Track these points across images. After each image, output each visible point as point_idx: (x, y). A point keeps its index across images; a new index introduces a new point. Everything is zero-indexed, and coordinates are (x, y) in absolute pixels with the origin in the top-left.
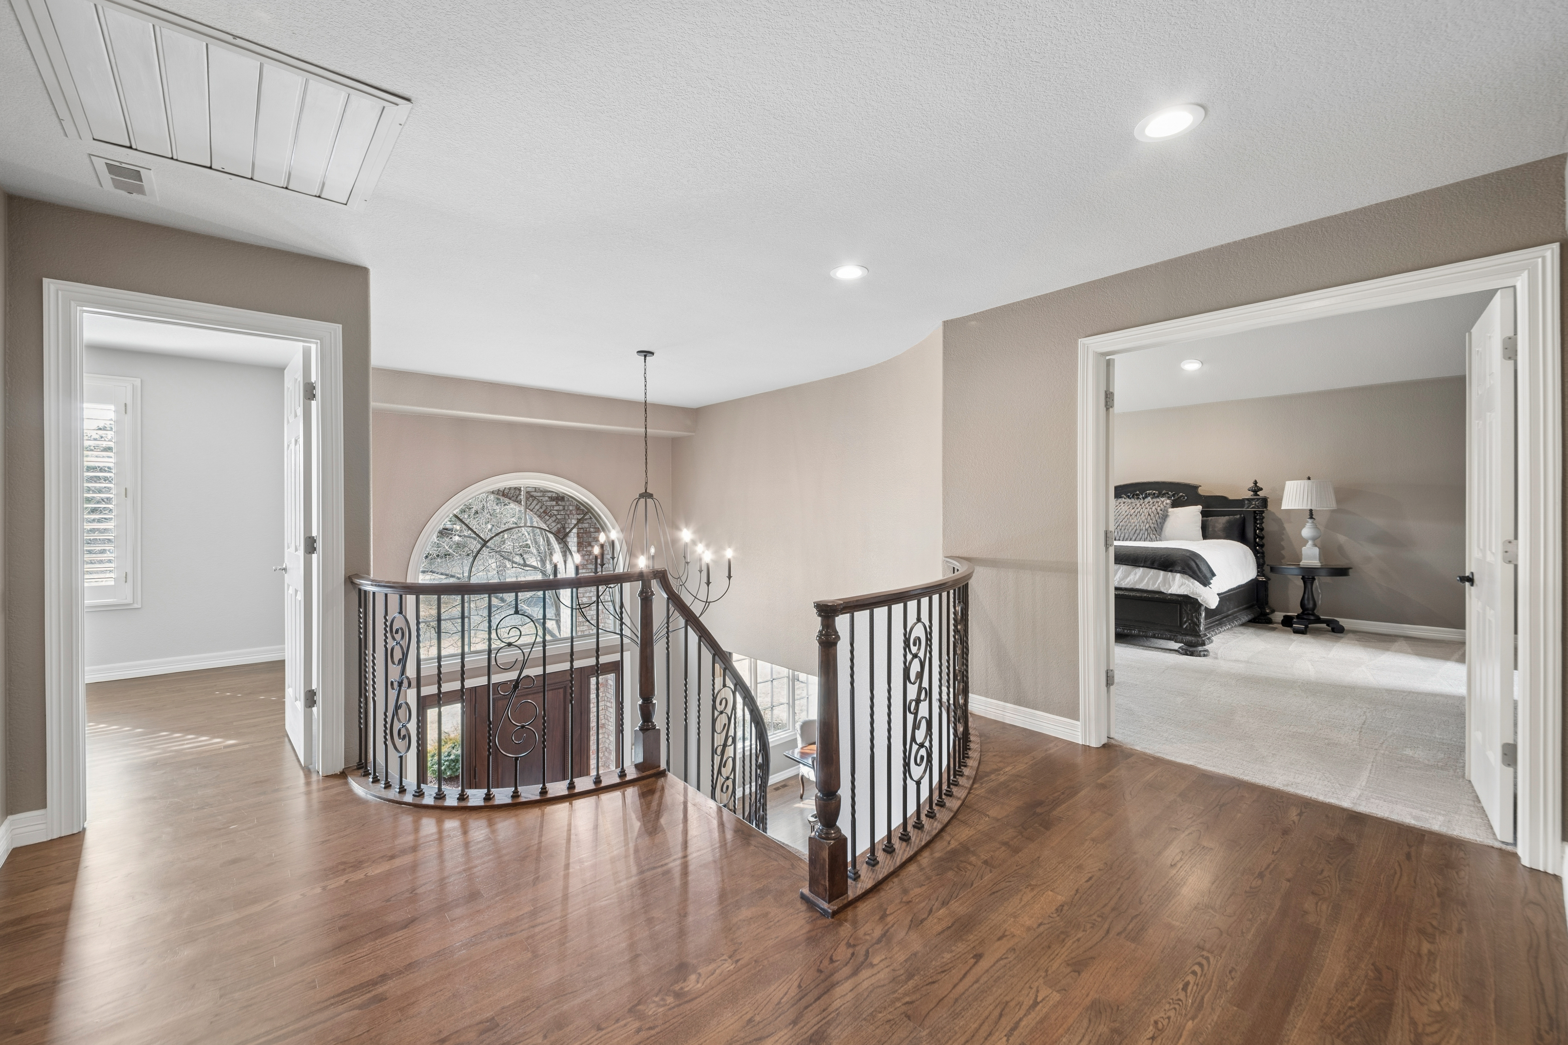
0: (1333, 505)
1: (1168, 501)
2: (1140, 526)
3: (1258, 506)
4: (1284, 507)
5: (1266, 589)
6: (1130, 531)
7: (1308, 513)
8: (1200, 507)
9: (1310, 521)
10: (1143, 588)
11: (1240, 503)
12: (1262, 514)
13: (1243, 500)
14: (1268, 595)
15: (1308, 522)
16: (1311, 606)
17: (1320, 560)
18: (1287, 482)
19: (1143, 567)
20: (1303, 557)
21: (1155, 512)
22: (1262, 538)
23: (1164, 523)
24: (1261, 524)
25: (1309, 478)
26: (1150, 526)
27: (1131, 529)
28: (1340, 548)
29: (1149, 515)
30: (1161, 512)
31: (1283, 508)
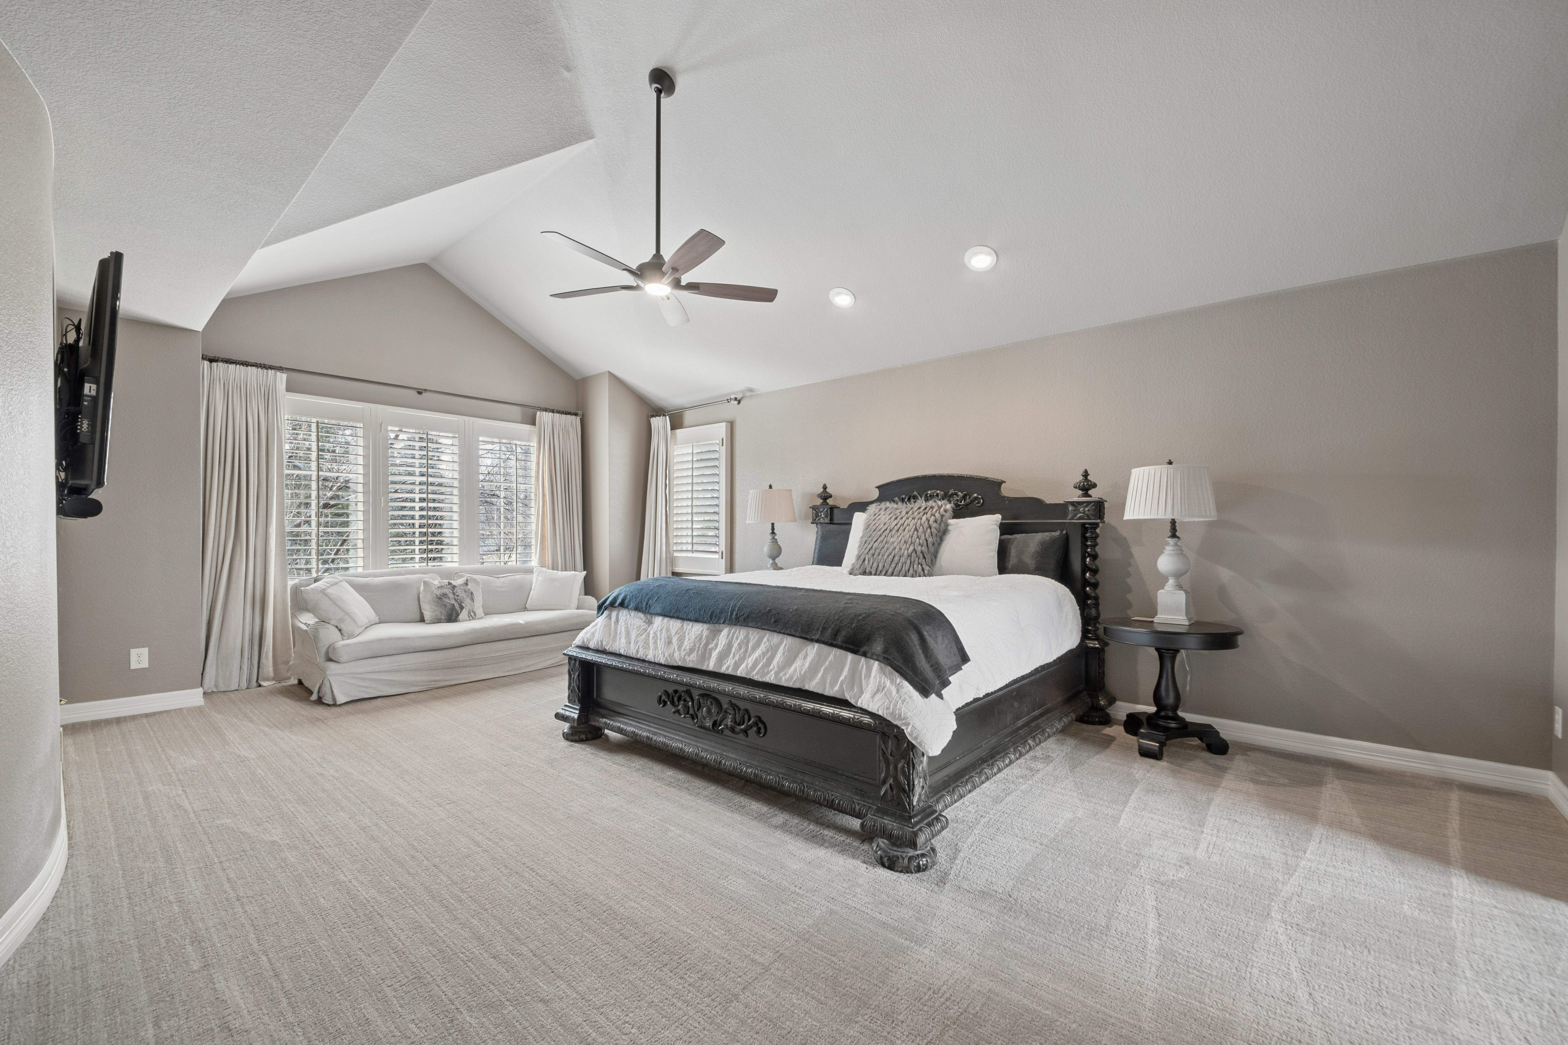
0: (1211, 515)
1: (949, 506)
2: (901, 549)
3: (1087, 515)
4: (1128, 515)
5: (1102, 662)
6: (885, 557)
7: (1168, 527)
8: (998, 517)
9: (1171, 541)
10: (815, 690)
11: (1061, 509)
12: (1095, 528)
13: (1065, 505)
14: (1103, 673)
15: (1168, 544)
16: (1170, 700)
17: (1187, 614)
18: (1133, 470)
19: (818, 641)
20: (1159, 608)
21: (926, 525)
22: (1095, 572)
23: (940, 544)
24: (1095, 545)
25: (1170, 463)
26: (914, 550)
27: (887, 554)
28: (1222, 592)
29: (916, 529)
30: (935, 525)
31: (1125, 518)
